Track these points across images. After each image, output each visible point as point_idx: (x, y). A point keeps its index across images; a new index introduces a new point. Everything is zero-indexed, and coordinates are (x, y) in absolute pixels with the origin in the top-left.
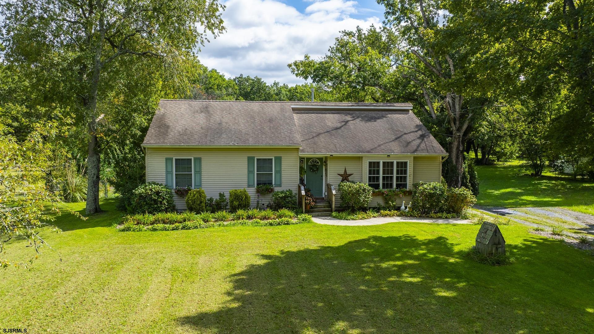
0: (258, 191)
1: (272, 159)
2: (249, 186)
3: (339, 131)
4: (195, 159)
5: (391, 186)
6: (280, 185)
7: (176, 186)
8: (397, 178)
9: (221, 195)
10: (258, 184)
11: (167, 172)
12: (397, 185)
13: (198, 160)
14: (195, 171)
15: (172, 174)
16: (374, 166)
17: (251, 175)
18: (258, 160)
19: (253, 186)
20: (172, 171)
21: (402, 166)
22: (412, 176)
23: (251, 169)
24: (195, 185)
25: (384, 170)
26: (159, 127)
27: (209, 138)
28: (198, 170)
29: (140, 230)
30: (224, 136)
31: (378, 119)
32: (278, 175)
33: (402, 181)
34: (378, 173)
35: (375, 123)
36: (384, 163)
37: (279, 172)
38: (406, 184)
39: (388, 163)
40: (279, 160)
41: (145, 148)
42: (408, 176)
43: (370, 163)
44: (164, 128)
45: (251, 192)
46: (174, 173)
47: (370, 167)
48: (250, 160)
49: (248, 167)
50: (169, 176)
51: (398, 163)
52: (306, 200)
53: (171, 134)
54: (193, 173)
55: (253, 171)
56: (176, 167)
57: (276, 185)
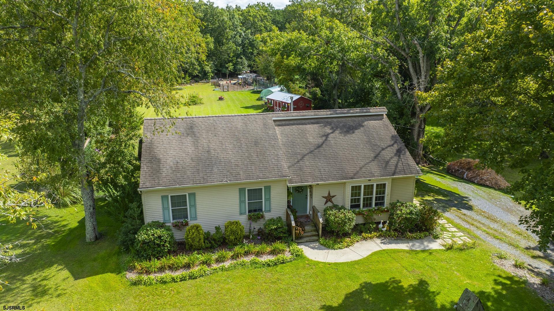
0: (250, 218)
1: (261, 189)
2: (241, 214)
3: (321, 149)
4: (189, 194)
5: (371, 205)
6: (270, 211)
7: (173, 219)
8: (376, 197)
9: (217, 228)
10: (249, 212)
11: (163, 207)
12: (376, 203)
13: (193, 195)
14: (190, 205)
15: (169, 210)
16: (356, 190)
17: (243, 205)
18: (248, 190)
19: (245, 213)
20: (168, 207)
21: (382, 187)
22: (389, 195)
23: (243, 199)
24: (191, 217)
25: (364, 192)
26: (150, 162)
27: (201, 175)
28: (193, 204)
30: (216, 170)
31: (356, 129)
32: (268, 202)
33: (380, 200)
34: (359, 195)
35: (354, 135)
36: (365, 186)
37: (268, 200)
38: (384, 202)
39: (369, 185)
40: (268, 189)
41: (141, 192)
42: (386, 195)
43: (352, 187)
44: (156, 163)
45: (243, 220)
46: (171, 209)
47: (352, 190)
48: (242, 191)
49: (240, 197)
50: (166, 211)
51: (377, 185)
52: (296, 230)
53: (166, 171)
54: (188, 207)
55: (245, 200)
56: (172, 203)
57: (266, 211)
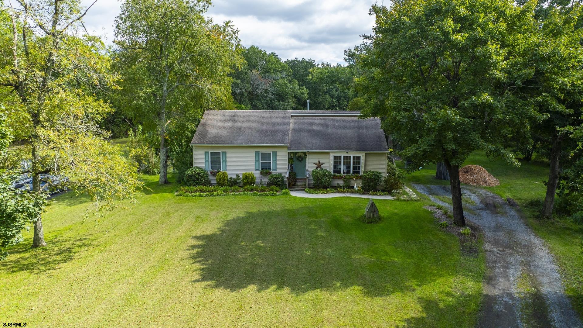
0: (261, 174)
1: (270, 153)
2: (256, 170)
5: (349, 172)
6: (276, 170)
7: (211, 169)
8: (353, 167)
9: (238, 176)
10: (262, 169)
11: (206, 160)
12: (353, 171)
13: (224, 153)
15: (209, 162)
16: (337, 159)
17: (257, 163)
18: (261, 153)
21: (357, 159)
22: (364, 166)
24: (223, 169)
25: (344, 162)
26: (202, 132)
27: (231, 139)
28: (224, 159)
29: (187, 196)
30: (241, 138)
32: (274, 164)
33: (357, 169)
34: (340, 163)
36: (344, 157)
37: (275, 161)
38: (360, 171)
39: (347, 157)
40: (275, 154)
41: (192, 146)
42: (361, 165)
44: (205, 132)
45: (257, 174)
48: (257, 153)
49: (255, 158)
51: (354, 157)
52: (289, 180)
53: (209, 136)
54: (221, 161)
55: (259, 160)
56: (211, 158)
57: (273, 170)
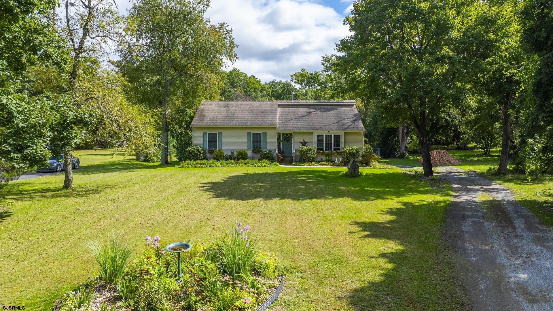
0: (253, 151)
2: (248, 149)
3: (304, 118)
4: (219, 133)
6: (266, 148)
7: (209, 148)
8: (334, 144)
9: (232, 153)
10: (253, 148)
11: (203, 140)
12: (334, 148)
13: (220, 134)
16: (320, 137)
17: (249, 142)
19: (250, 149)
22: (343, 143)
23: (249, 139)
24: (219, 148)
25: (326, 140)
26: (200, 116)
27: (226, 122)
28: (220, 139)
29: (189, 167)
30: (235, 120)
32: (265, 142)
33: (337, 147)
34: (323, 141)
35: (328, 113)
36: (326, 135)
38: (340, 148)
39: (329, 135)
40: (265, 134)
41: (192, 127)
42: (341, 143)
43: (318, 135)
44: (202, 116)
45: (249, 152)
46: (207, 141)
47: (318, 137)
48: (249, 134)
50: (205, 142)
52: (278, 155)
53: (207, 120)
54: (217, 141)
56: (208, 138)
57: (264, 148)
